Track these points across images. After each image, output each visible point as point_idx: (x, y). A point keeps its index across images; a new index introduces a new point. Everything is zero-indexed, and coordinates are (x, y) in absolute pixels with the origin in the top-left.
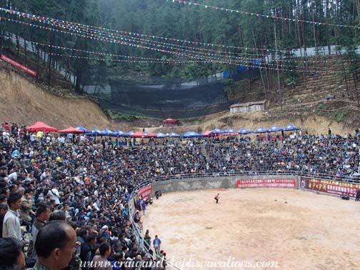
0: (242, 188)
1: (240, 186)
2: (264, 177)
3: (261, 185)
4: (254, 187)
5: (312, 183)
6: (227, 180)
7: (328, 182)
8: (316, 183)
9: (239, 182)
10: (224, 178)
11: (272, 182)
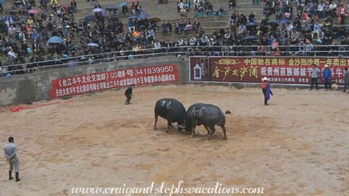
0: (65, 97)
1: (59, 92)
2: (110, 66)
3: (103, 85)
4: (91, 92)
5: (222, 67)
6: (28, 82)
7: (261, 62)
8: (232, 67)
9: (56, 85)
10: (21, 78)
11: (127, 77)
